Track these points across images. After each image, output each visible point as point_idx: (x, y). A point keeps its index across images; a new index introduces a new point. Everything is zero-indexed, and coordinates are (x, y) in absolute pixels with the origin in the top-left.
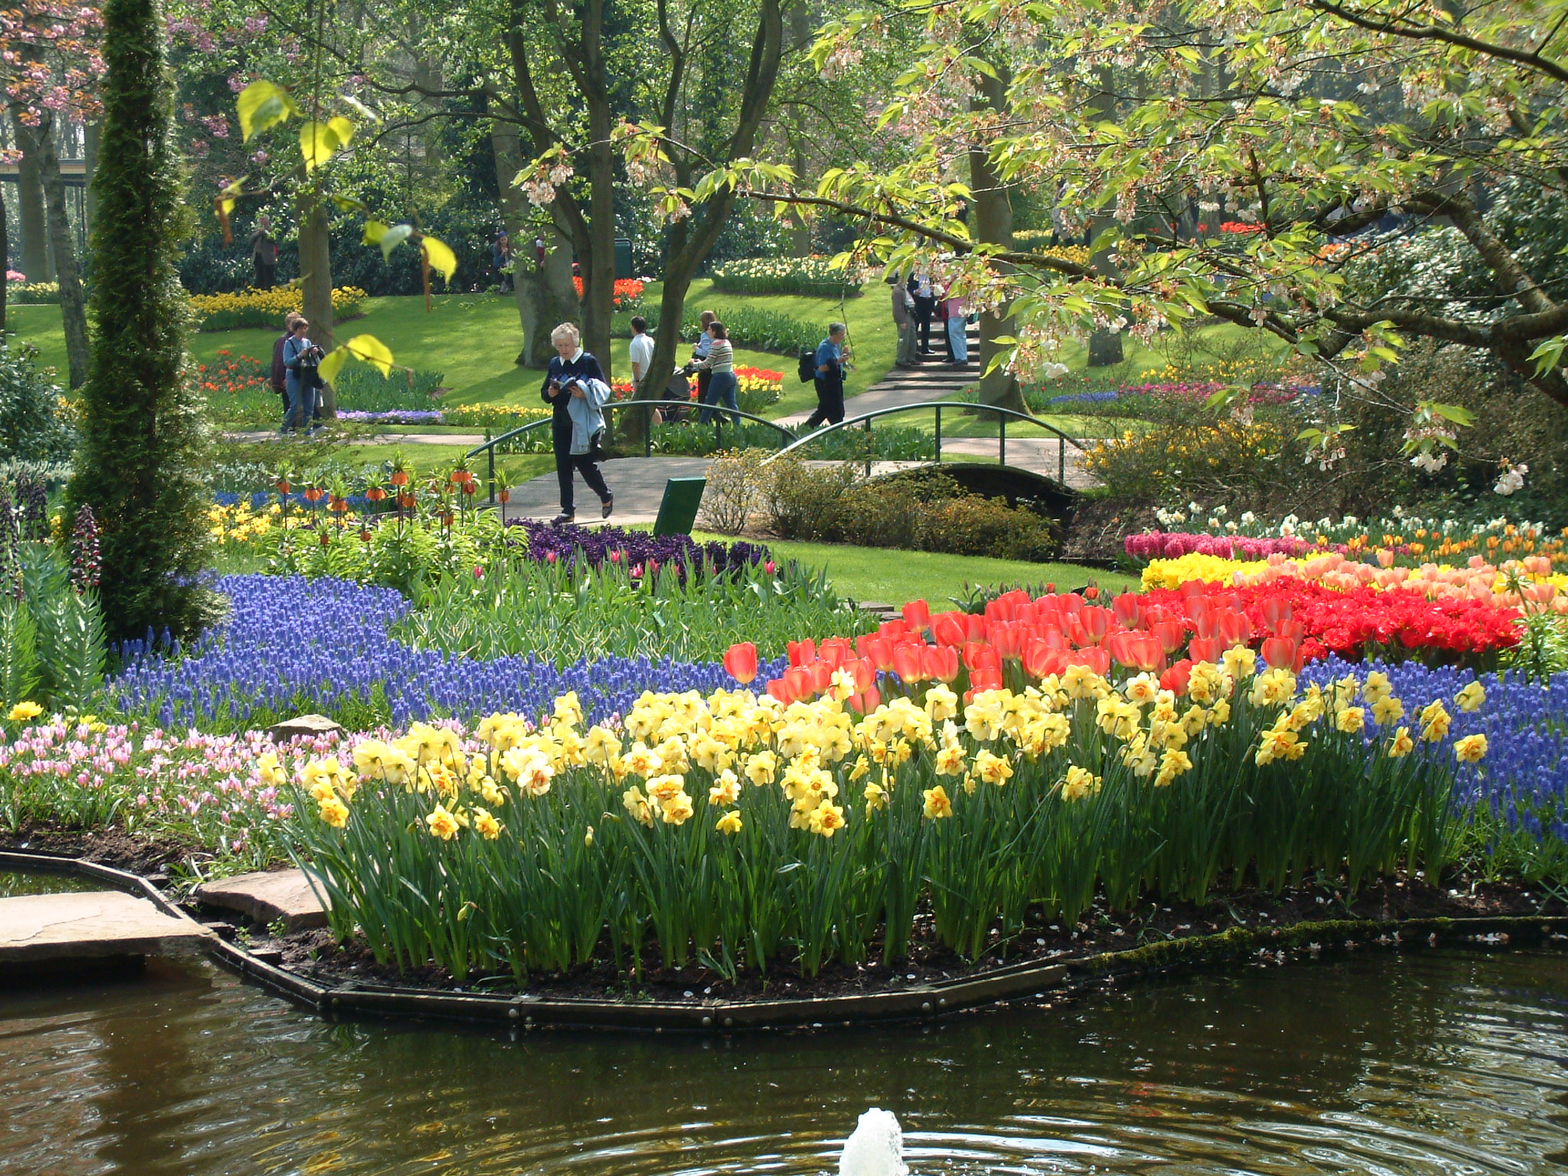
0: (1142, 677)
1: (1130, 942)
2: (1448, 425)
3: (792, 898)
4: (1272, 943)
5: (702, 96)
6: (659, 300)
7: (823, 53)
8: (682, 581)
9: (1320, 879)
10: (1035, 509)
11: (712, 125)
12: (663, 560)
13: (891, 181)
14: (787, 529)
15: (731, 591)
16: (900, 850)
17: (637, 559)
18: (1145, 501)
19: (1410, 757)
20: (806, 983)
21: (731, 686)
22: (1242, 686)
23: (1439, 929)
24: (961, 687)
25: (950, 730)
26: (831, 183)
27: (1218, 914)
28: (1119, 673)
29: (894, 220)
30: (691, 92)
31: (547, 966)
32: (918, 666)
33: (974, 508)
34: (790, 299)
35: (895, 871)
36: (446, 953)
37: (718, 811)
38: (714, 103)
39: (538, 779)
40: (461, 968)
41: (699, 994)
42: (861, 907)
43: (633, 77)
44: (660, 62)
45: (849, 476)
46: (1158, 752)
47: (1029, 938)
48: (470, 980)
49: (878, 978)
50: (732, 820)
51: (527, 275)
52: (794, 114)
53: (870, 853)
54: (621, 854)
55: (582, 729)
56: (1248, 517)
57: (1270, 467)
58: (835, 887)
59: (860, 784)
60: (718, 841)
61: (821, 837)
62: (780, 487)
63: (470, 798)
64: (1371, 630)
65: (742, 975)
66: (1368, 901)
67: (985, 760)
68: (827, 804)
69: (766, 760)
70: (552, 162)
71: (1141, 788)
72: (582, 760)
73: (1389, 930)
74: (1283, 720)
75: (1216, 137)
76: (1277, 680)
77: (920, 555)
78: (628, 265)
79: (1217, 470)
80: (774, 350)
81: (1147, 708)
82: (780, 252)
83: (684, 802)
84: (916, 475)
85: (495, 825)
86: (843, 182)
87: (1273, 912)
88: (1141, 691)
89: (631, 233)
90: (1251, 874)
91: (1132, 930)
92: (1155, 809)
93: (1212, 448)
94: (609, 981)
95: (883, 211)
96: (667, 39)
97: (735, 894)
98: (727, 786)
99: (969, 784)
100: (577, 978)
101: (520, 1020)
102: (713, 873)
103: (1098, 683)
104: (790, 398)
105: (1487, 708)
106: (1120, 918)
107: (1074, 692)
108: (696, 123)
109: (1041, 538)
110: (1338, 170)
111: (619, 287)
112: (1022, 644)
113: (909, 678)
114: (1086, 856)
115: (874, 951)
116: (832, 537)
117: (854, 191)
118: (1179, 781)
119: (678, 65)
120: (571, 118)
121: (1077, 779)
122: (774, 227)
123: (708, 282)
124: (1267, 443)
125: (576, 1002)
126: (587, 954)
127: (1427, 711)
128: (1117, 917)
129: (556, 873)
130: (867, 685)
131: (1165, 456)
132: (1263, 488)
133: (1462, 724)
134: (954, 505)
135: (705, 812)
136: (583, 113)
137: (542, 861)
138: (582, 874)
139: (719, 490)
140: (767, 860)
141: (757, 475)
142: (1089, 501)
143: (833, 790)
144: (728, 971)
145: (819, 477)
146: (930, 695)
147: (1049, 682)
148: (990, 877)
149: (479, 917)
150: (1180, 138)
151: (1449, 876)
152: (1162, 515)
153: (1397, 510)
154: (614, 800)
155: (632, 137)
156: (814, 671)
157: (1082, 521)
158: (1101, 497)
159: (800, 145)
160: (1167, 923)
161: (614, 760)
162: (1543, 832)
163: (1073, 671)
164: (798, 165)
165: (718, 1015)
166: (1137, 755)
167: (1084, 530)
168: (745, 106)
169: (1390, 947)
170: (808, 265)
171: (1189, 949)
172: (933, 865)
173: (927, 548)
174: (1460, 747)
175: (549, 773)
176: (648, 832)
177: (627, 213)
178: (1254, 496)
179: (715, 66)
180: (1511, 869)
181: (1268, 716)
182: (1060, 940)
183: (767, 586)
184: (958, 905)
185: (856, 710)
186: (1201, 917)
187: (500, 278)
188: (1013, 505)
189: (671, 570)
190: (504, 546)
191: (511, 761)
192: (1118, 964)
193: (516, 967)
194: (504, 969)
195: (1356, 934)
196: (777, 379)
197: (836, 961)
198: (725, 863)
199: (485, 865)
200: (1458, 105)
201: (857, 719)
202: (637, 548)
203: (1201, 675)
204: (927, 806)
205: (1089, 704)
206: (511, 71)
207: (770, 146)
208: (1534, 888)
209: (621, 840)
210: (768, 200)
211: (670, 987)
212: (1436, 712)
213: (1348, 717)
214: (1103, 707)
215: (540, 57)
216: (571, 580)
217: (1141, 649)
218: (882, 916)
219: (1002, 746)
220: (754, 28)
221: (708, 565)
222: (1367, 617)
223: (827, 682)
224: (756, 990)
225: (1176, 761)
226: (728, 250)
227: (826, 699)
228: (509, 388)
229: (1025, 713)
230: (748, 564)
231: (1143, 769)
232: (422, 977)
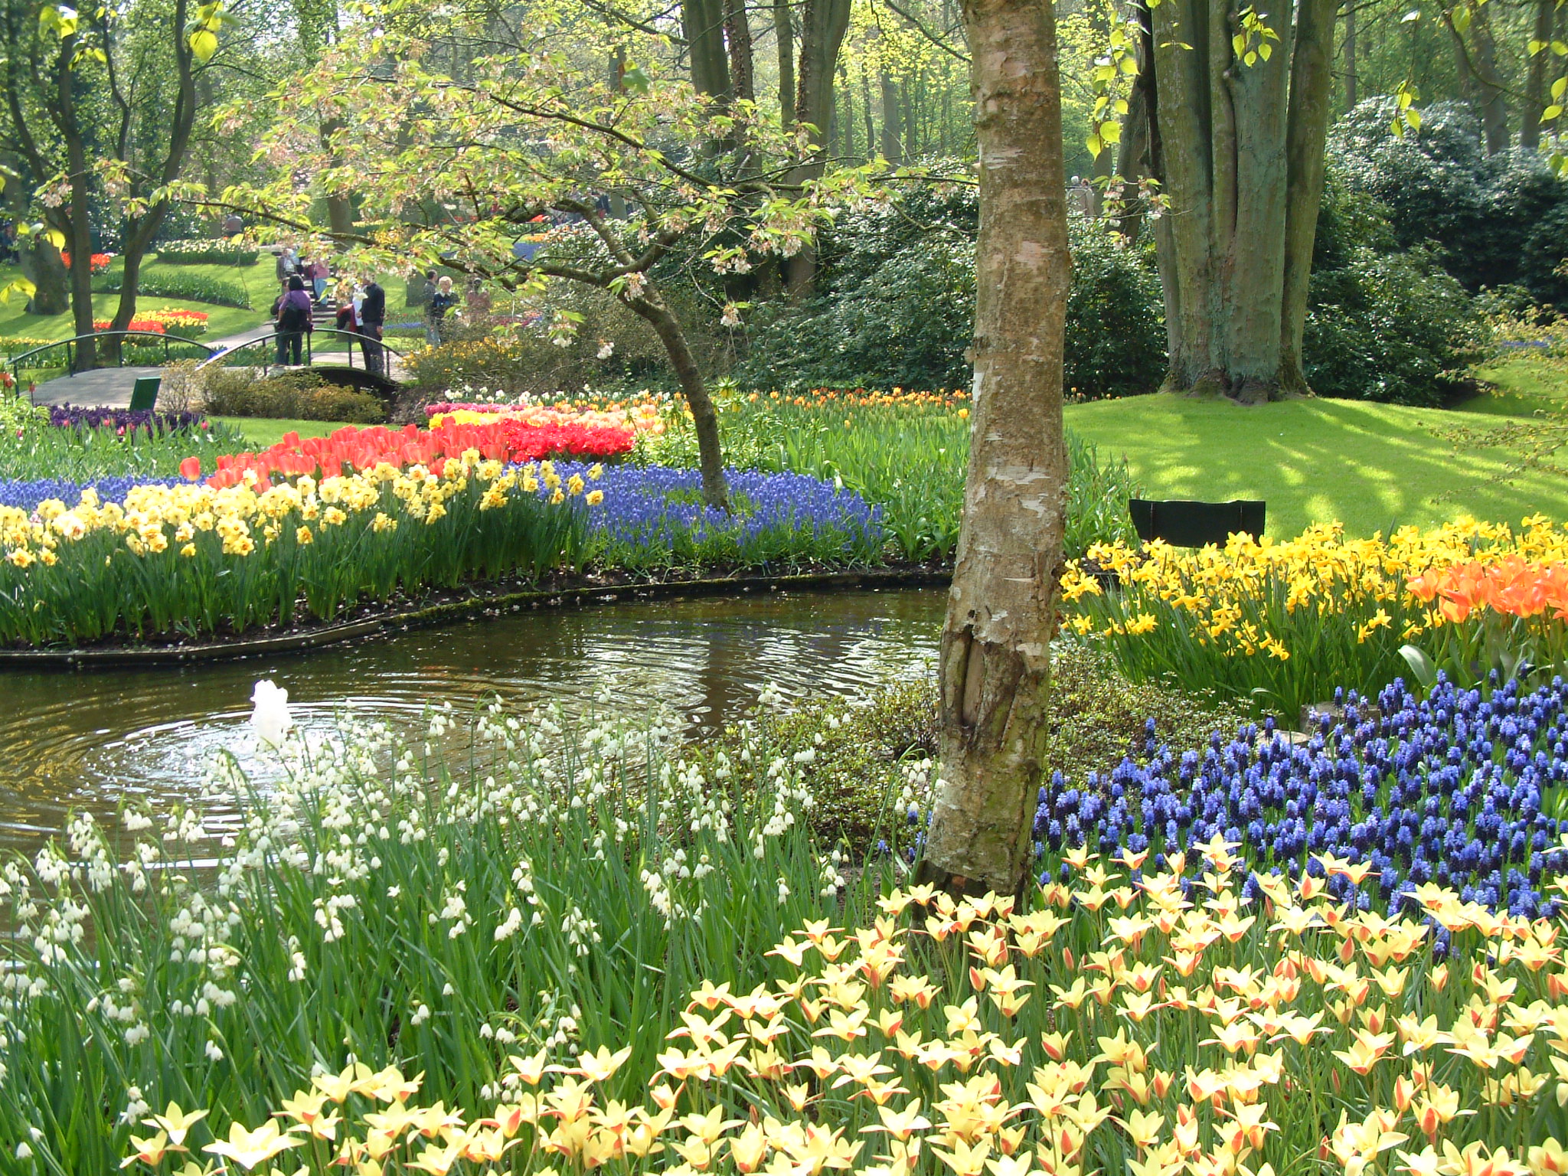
0: (418, 467)
1: (416, 608)
2: (572, 323)
3: (226, 591)
4: (493, 606)
5: (142, 134)
6: (122, 268)
7: (219, 122)
8: (150, 435)
9: (519, 571)
10: (374, 393)
11: (150, 154)
12: (137, 424)
13: (265, 193)
14: (216, 409)
15: (181, 441)
16: (286, 562)
17: (120, 423)
18: (441, 387)
19: (564, 504)
20: (237, 636)
21: (186, 482)
22: (473, 469)
23: (581, 594)
24: (319, 477)
25: (312, 498)
26: (229, 194)
27: (464, 592)
28: (405, 467)
29: (266, 215)
30: (135, 132)
31: (88, 635)
32: (293, 467)
33: (332, 393)
34: (210, 267)
35: (283, 576)
36: (28, 630)
37: (181, 545)
38: (151, 139)
39: (76, 531)
40: (37, 639)
41: (176, 645)
42: (265, 595)
43: (96, 122)
44: (114, 112)
45: (253, 375)
46: (427, 505)
47: (361, 608)
48: (42, 646)
49: (278, 631)
50: (190, 549)
51: (28, 252)
52: (206, 147)
53: (269, 565)
54: (127, 571)
55: (100, 507)
56: (500, 394)
57: (515, 364)
58: (251, 582)
59: (262, 528)
60: (183, 561)
61: (241, 556)
62: (209, 383)
63: (34, 546)
64: (553, 445)
65: (200, 634)
66: (544, 582)
67: (331, 512)
68: (244, 538)
69: (208, 517)
70: (60, 182)
71: (418, 523)
72: (101, 523)
73: (555, 597)
74: (494, 486)
75: (445, 169)
76: (493, 466)
77: (301, 422)
78: (99, 245)
79: (484, 368)
80: (202, 300)
81: (422, 484)
82: (201, 236)
83: (162, 540)
84: (296, 374)
85: (53, 557)
86: (236, 194)
87: (494, 591)
88: (417, 475)
89: (99, 225)
90: (482, 572)
91: (417, 603)
92: (427, 538)
93: (481, 354)
94: (126, 641)
95: (260, 210)
96: (117, 97)
97: (194, 590)
98: (186, 531)
99: (323, 526)
100: (106, 640)
101: (74, 664)
102: (181, 580)
103: (395, 472)
104: (214, 330)
105: (603, 478)
106: (412, 598)
107: (381, 477)
108: (138, 151)
109: (377, 411)
110: (516, 187)
111: (96, 259)
112: (351, 453)
113: (288, 474)
114: (390, 566)
115: (274, 619)
116: (244, 413)
117: (244, 197)
118: (440, 521)
119: (126, 114)
120: (53, 149)
121: (381, 520)
122: (197, 220)
123: (154, 256)
124: (514, 350)
125: (106, 652)
126: (110, 627)
127: (571, 480)
128: (408, 596)
129: (89, 582)
130: (264, 478)
131: (451, 359)
132: (512, 378)
133: (590, 485)
134: (321, 391)
135: (174, 546)
136: (63, 146)
137: (82, 575)
138: (105, 584)
139: (170, 386)
140: (211, 570)
141: (194, 375)
142: (406, 389)
143: (247, 531)
144: (193, 632)
145: (234, 376)
146: (300, 481)
147: (367, 472)
148: (337, 573)
149: (46, 611)
150: (425, 170)
151: (587, 568)
152: (449, 394)
153: (586, 387)
154: (121, 542)
155: (107, 168)
156: (232, 471)
157: (403, 401)
158: (414, 386)
159: (211, 167)
160: (437, 598)
161: (120, 521)
162: (634, 543)
163: (381, 466)
164: (210, 181)
165: (188, 654)
166: (416, 508)
167: (404, 406)
168: (173, 141)
169: (556, 606)
170: (221, 244)
171: (448, 611)
172: (304, 570)
173: (305, 418)
174: (589, 497)
175: (83, 528)
176: (142, 560)
177: (95, 211)
178: (507, 382)
179: (151, 117)
180: (619, 562)
181: (487, 485)
182: (379, 608)
183: (204, 437)
184: (320, 592)
185: (258, 490)
186: (454, 594)
187: (9, 253)
188: (357, 391)
189: (143, 429)
190: (34, 419)
191: (58, 524)
192: (409, 621)
193: (70, 637)
194: (63, 637)
195: (538, 599)
196: (204, 318)
197: (254, 624)
198: (187, 573)
199: (48, 581)
200: (578, 153)
201: (258, 496)
202: (120, 419)
203: (450, 465)
204: (299, 538)
205: (390, 483)
206: (9, 117)
207: (191, 167)
208: (631, 572)
209: (127, 564)
210: (192, 205)
211: (161, 642)
212: (576, 480)
213: (529, 484)
214: (396, 484)
215: (29, 109)
216: (79, 438)
217: (418, 453)
218: (278, 603)
219: (340, 505)
220: (176, 92)
221: (166, 426)
222: (551, 438)
223: (240, 477)
224: (209, 641)
225: (437, 510)
226: (167, 236)
227: (241, 485)
228: (21, 327)
229: (353, 488)
230: (191, 424)
231: (419, 514)
232: (16, 646)
